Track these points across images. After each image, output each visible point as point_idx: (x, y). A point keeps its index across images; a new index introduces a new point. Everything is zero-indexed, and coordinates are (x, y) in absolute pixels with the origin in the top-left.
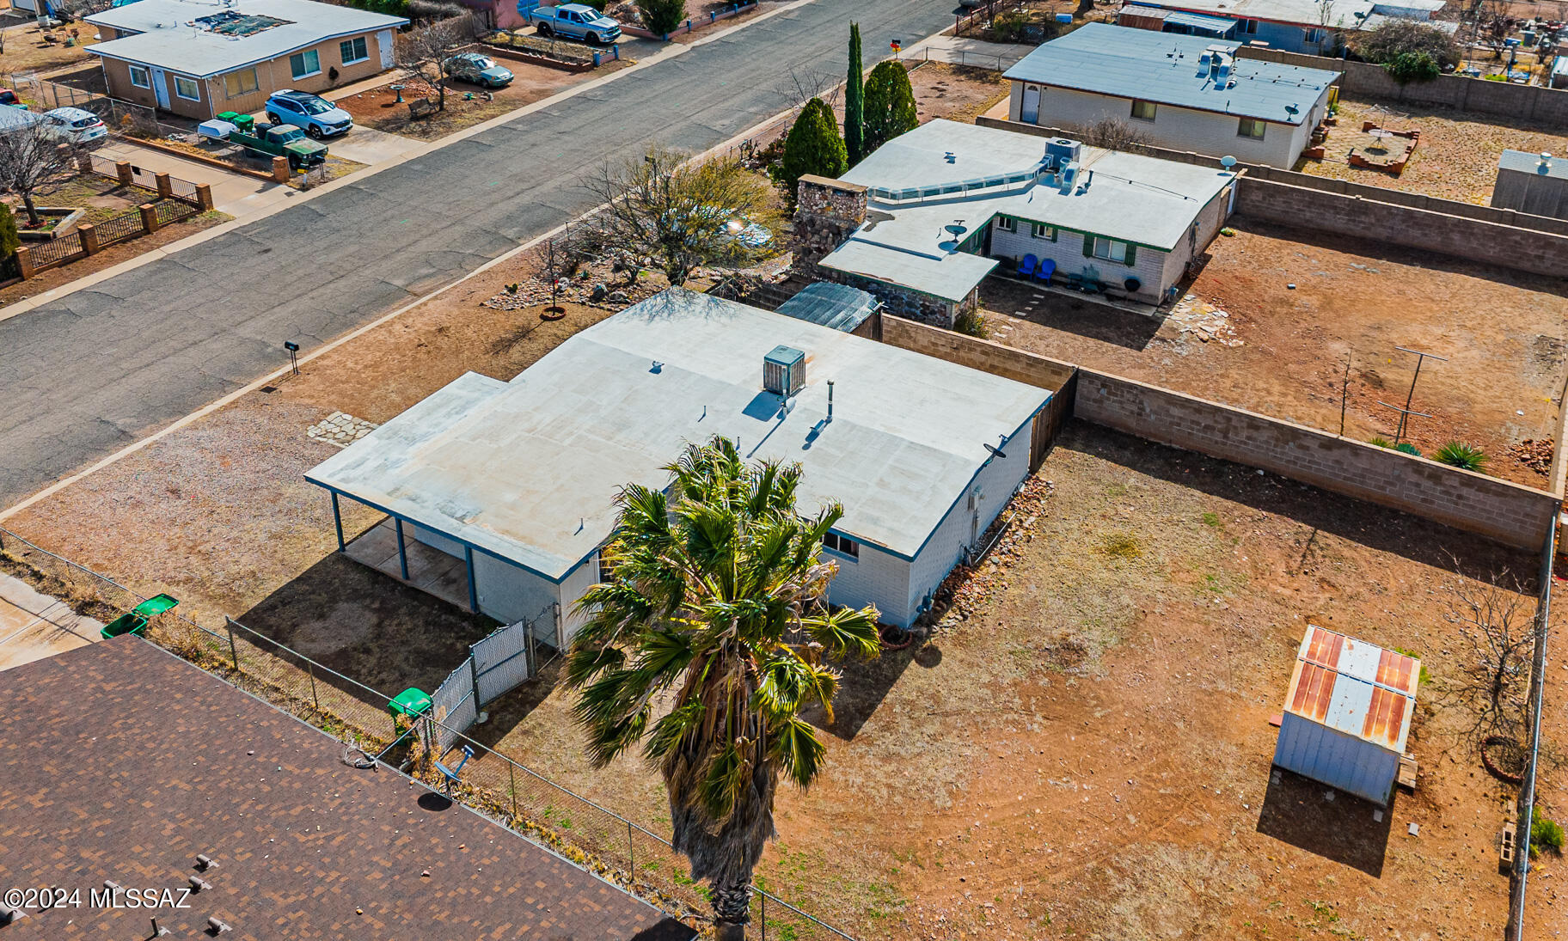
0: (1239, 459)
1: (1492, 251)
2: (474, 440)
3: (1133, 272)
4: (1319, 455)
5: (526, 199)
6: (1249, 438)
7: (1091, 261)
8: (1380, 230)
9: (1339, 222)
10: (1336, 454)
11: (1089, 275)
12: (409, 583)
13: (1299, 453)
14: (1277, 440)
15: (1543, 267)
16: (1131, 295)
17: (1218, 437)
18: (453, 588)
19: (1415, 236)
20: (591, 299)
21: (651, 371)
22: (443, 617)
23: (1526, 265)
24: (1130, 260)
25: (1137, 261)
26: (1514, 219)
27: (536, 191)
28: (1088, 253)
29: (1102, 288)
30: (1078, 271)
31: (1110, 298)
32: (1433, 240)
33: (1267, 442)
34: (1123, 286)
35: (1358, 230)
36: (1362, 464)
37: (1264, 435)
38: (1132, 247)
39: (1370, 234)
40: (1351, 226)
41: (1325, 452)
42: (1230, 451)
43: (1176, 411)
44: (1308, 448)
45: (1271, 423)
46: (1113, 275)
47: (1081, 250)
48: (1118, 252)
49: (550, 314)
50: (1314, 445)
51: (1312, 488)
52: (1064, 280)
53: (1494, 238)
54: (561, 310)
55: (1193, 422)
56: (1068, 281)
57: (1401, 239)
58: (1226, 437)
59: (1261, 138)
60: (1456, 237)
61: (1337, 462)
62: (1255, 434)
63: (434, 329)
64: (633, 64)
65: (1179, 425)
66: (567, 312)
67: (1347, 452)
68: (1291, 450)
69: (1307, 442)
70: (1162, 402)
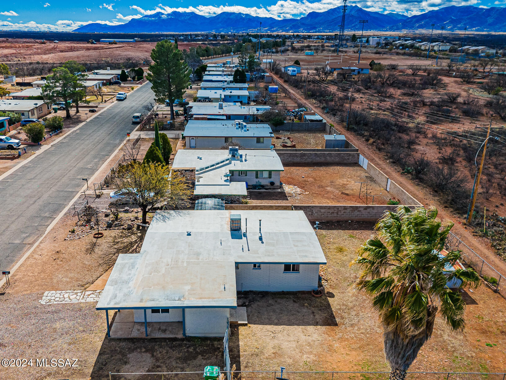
0: (342, 220)
1: (337, 160)
2: (151, 274)
3: (271, 180)
4: (364, 212)
5: (40, 202)
6: (344, 213)
7: (258, 179)
8: (309, 160)
9: (298, 160)
10: (368, 210)
11: (258, 184)
12: (149, 337)
13: (358, 213)
14: (352, 211)
15: (350, 161)
16: (272, 187)
17: (335, 215)
18: (168, 332)
19: (318, 160)
20: (107, 227)
21: (187, 235)
22: (174, 343)
23: (345, 162)
24: (270, 176)
25: (272, 176)
26: (338, 151)
27: (42, 199)
28: (257, 177)
29: (263, 187)
30: (254, 183)
31: (266, 189)
32: (322, 160)
33: (349, 212)
34: (270, 185)
35: (303, 161)
36: (375, 211)
37: (348, 210)
38: (270, 172)
39: (306, 161)
40: (301, 160)
41: (365, 210)
42: (339, 218)
43: (323, 211)
44: (360, 211)
45: (350, 206)
46: (265, 182)
47: (255, 177)
48: (266, 175)
49: (97, 236)
50: (361, 209)
51: (363, 222)
52: (250, 187)
53: (337, 156)
54: (101, 234)
55: (328, 212)
56: (252, 187)
57: (314, 161)
58: (338, 214)
59: (263, 142)
60: (328, 158)
61: (369, 212)
62: (345, 211)
63: (54, 253)
64: (35, 153)
65: (324, 214)
66: (104, 234)
67: (371, 209)
68: (356, 213)
69: (360, 209)
70: (318, 209)
